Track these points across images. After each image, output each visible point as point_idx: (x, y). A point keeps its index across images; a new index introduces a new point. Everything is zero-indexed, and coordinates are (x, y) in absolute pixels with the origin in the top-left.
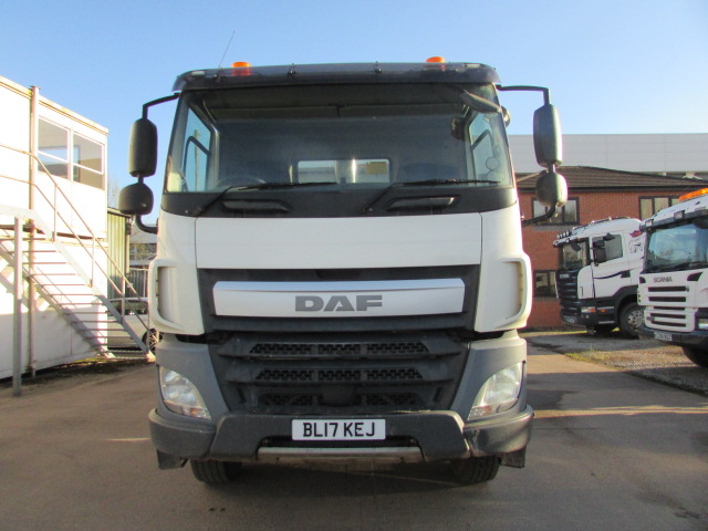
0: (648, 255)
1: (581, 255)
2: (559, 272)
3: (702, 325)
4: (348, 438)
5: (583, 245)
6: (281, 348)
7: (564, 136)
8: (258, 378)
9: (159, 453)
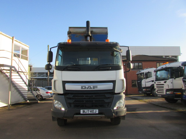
0: (156, 76)
1: (142, 77)
2: (138, 80)
3: (167, 93)
4: (91, 113)
5: (143, 74)
6: (78, 96)
7: (132, 56)
8: (74, 102)
9: (52, 117)
